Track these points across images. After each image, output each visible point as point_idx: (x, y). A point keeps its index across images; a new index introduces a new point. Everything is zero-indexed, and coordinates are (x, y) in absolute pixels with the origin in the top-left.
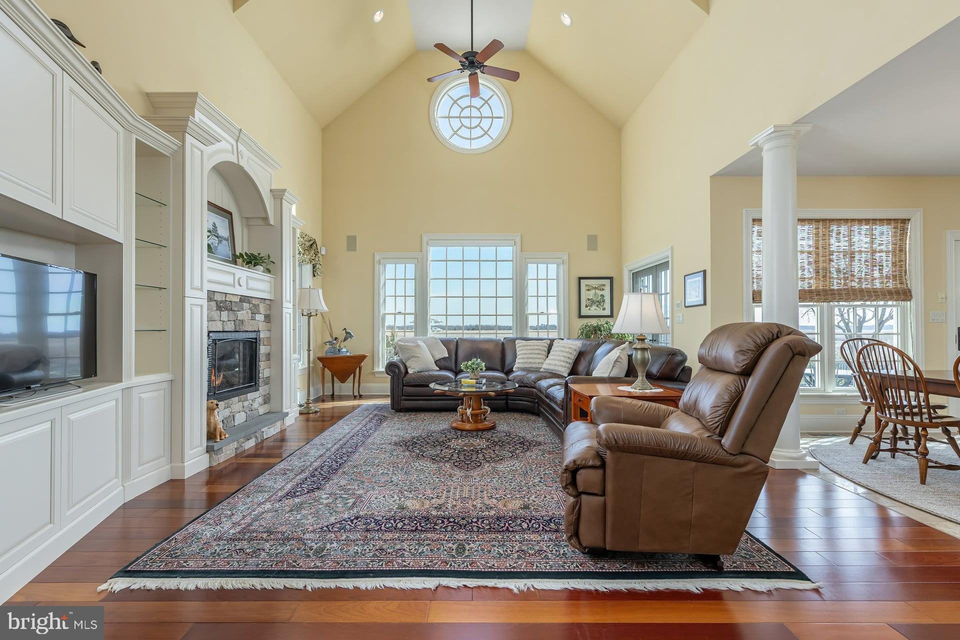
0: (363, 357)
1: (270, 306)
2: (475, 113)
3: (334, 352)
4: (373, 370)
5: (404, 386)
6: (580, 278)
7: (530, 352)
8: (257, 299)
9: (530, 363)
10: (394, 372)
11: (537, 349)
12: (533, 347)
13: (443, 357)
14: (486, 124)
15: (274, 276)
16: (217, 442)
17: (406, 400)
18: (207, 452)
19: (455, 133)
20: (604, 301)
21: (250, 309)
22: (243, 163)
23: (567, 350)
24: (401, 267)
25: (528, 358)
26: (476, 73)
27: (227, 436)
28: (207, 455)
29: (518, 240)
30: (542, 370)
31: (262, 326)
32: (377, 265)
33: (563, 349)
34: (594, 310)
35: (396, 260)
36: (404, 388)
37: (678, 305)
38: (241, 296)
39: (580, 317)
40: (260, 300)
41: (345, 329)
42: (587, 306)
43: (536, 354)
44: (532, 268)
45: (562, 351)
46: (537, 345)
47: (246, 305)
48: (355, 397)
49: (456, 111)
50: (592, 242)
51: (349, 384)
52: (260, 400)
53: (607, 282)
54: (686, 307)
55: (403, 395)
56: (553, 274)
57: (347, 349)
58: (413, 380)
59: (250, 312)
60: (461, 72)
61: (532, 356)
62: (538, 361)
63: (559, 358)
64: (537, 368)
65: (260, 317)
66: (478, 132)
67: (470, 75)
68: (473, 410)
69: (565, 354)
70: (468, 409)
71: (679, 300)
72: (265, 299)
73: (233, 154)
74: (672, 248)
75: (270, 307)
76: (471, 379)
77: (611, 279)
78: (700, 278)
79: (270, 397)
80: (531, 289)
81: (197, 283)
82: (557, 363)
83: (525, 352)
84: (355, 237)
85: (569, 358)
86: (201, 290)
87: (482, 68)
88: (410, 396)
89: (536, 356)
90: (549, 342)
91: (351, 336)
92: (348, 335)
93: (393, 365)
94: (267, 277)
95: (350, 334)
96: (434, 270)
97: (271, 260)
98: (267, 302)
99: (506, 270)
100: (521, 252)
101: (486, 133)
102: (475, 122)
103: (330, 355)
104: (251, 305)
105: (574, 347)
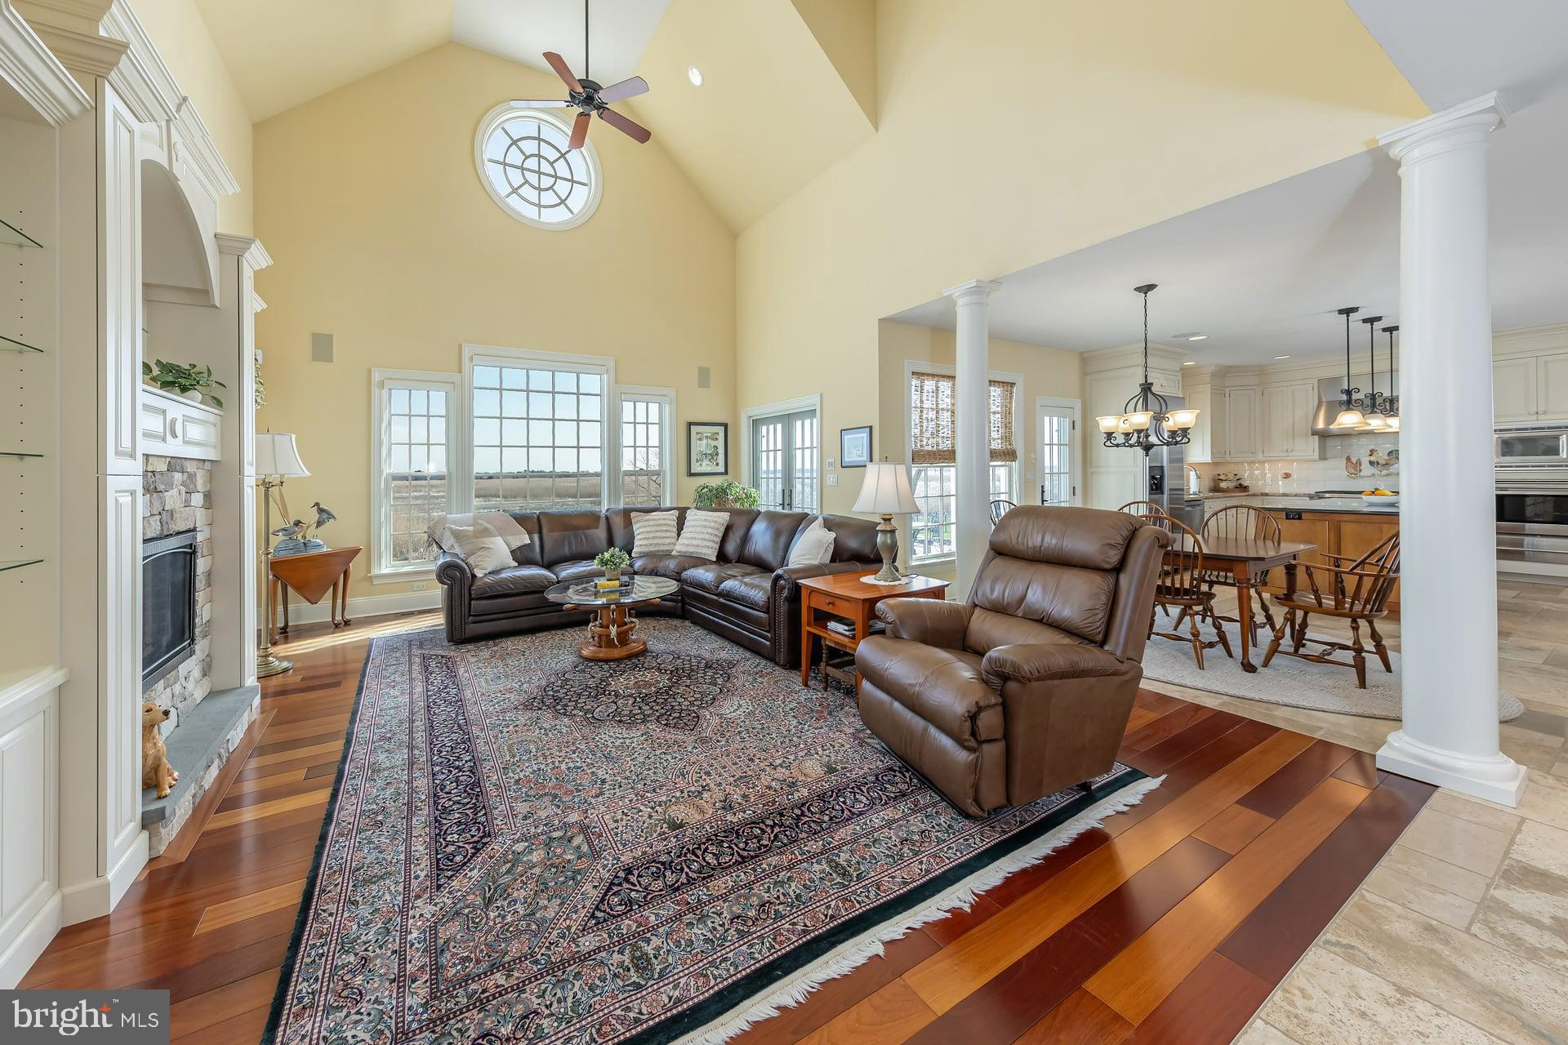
0: (355, 552)
1: (211, 473)
2: (546, 167)
3: (296, 548)
4: (370, 573)
5: (471, 599)
6: (690, 424)
7: (656, 528)
8: (192, 462)
9: (656, 544)
10: (452, 578)
11: (665, 525)
12: (660, 522)
13: (522, 544)
14: (563, 188)
15: (222, 413)
16: (166, 796)
17: (475, 623)
18: (144, 827)
19: (515, 191)
20: (717, 454)
21: (183, 484)
22: (177, 170)
23: (712, 524)
24: (419, 396)
25: (654, 538)
26: (589, 115)
27: (176, 774)
28: (145, 835)
29: (612, 364)
30: (674, 553)
31: (199, 517)
32: (375, 390)
33: (706, 523)
34: (706, 467)
35: (411, 385)
36: (473, 602)
37: (830, 464)
38: (172, 457)
39: (691, 475)
40: (196, 462)
41: (317, 504)
42: (697, 461)
43: (664, 531)
44: (628, 407)
45: (705, 527)
46: (664, 519)
47: (178, 476)
48: (337, 626)
49: (515, 157)
50: (704, 377)
51: (326, 602)
52: (197, 673)
53: (721, 430)
54: (842, 467)
55: (470, 615)
56: (654, 417)
57: (324, 541)
58: (489, 587)
59: (183, 489)
60: (568, 106)
61: (659, 534)
62: (668, 541)
63: (701, 536)
64: (667, 551)
65: (197, 499)
66: (548, 198)
67: (581, 114)
68: (618, 627)
69: (710, 530)
70: (611, 627)
71: (832, 458)
72: (204, 461)
73: (161, 146)
74: (821, 394)
75: (211, 477)
76: (608, 580)
77: (726, 426)
78: (865, 435)
79: (211, 661)
80: (627, 438)
81: (126, 443)
82: (699, 542)
83: (648, 529)
84: (330, 337)
85: (716, 535)
86: (133, 456)
87: (601, 110)
88: (483, 616)
89: (664, 534)
90: (676, 513)
91: (330, 516)
92: (324, 516)
93: (454, 566)
94: (209, 414)
95: (328, 513)
96: (484, 403)
97: (213, 378)
98: (207, 466)
99: (592, 408)
100: (616, 383)
101: (563, 202)
102: (546, 182)
103: (285, 555)
104: (186, 474)
105: (720, 521)
